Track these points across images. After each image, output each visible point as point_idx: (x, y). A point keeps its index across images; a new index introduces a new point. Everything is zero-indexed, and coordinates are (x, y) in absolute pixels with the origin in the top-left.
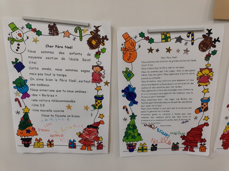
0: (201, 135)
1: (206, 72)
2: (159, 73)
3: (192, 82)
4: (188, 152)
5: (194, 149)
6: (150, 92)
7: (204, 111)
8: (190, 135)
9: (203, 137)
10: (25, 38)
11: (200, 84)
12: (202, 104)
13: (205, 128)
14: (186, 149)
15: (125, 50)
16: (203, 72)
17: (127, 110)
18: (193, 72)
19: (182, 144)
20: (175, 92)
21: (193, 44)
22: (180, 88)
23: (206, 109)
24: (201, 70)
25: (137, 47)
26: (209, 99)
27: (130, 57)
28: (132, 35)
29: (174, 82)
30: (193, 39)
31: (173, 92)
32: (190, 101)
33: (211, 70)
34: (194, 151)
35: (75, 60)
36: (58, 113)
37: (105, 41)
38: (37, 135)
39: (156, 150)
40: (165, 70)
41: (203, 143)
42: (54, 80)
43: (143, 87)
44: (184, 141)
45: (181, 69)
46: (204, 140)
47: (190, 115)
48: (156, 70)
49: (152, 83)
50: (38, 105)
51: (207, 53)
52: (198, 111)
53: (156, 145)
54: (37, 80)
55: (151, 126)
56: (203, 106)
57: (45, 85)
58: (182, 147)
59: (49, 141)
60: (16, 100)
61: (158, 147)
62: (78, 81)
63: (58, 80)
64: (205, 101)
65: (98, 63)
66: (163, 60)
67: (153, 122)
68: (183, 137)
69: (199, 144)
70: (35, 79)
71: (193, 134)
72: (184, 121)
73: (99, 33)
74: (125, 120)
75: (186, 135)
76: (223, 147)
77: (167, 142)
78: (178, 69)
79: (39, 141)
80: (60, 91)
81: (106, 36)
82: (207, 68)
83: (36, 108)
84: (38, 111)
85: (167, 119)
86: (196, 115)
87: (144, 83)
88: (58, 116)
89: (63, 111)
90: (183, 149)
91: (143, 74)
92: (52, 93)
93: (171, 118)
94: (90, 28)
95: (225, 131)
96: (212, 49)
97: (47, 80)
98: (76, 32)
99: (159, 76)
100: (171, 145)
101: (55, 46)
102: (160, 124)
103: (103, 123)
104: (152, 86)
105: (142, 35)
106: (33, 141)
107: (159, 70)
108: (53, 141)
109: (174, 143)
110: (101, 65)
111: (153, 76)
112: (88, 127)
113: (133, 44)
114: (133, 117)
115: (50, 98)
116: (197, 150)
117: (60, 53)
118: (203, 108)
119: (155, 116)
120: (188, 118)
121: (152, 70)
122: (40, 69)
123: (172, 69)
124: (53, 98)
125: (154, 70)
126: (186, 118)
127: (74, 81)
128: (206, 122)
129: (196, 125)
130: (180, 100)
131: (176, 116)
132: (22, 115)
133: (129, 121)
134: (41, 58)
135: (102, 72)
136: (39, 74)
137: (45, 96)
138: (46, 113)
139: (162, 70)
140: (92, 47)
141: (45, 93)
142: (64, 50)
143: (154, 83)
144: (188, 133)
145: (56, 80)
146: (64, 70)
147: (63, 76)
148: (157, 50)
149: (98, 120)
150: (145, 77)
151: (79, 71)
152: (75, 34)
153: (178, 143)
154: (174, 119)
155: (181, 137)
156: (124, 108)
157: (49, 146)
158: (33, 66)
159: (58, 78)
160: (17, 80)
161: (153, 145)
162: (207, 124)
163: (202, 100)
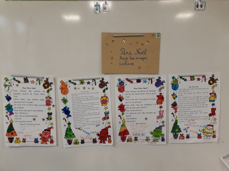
0: (108, 133)
1: (105, 98)
2: (81, 100)
3: (98, 103)
4: (103, 144)
5: (106, 142)
6: (77, 110)
7: (107, 119)
8: (102, 133)
9: (109, 134)
10: (12, 84)
11: (103, 104)
12: (105, 115)
13: (109, 129)
14: (101, 142)
15: (62, 89)
16: (103, 98)
17: (65, 120)
18: (98, 98)
19: (98, 139)
20: (90, 109)
21: (96, 85)
22: (93, 107)
23: (108, 118)
24: (102, 97)
25: (68, 87)
26: (108, 113)
27: (65, 92)
28: (65, 82)
29: (89, 104)
30: (95, 83)
31: (89, 109)
32: (99, 114)
33: (107, 97)
34: (105, 143)
35: (37, 94)
36: (28, 123)
37: (52, 84)
38: (17, 135)
39: (84, 143)
40: (84, 98)
41: (109, 138)
42: (26, 105)
43: (73, 107)
44: (99, 137)
45: (92, 97)
46: (110, 136)
47: (100, 122)
48: (79, 98)
49: (78, 105)
50: (18, 119)
51: (103, 89)
52: (104, 119)
53: (84, 140)
54: (18, 105)
55: (79, 129)
56: (106, 116)
57: (22, 108)
58: (98, 141)
59: (23, 139)
60: (7, 116)
61: (85, 141)
62: (38, 105)
63: (29, 105)
64: (107, 114)
65: (49, 95)
66: (82, 93)
67: (80, 126)
68: (98, 135)
69: (107, 138)
70: (17, 105)
71: (103, 133)
72: (97, 125)
73: (48, 81)
74: (65, 126)
75: (99, 133)
76: (121, 141)
77: (90, 138)
78: (91, 97)
79: (18, 139)
80: (29, 111)
81: (52, 82)
82: (105, 96)
83: (17, 120)
84: (18, 122)
85: (88, 124)
86: (103, 121)
87: (74, 105)
88: (28, 124)
89: (31, 122)
90: (100, 142)
91: (72, 100)
92: (25, 112)
93: (90, 124)
94: (44, 79)
95: (121, 130)
96: (106, 87)
97: (23, 105)
98: (37, 81)
99: (81, 101)
100: (92, 140)
101: (27, 88)
102: (84, 127)
103: (53, 128)
104: (78, 107)
105: (70, 81)
106: (15, 139)
107: (81, 98)
108: (25, 139)
109: (93, 139)
110: (50, 97)
111: (78, 101)
112: (45, 130)
113: (66, 86)
114: (69, 124)
115: (24, 115)
116: (107, 142)
117: (30, 91)
118: (106, 117)
119: (81, 123)
120: (99, 123)
121: (77, 98)
122: (19, 99)
123: (87, 98)
124: (26, 115)
125: (78, 98)
126: (98, 123)
127: (37, 105)
128: (109, 125)
129: (104, 128)
130: (93, 114)
131: (93, 122)
132: (9, 124)
133: (67, 126)
134: (20, 94)
135: (51, 100)
136: (19, 102)
137: (22, 113)
138: (22, 123)
139: (82, 98)
140: (45, 88)
141: (22, 112)
142: (31, 90)
143: (79, 105)
144: (100, 132)
145: (28, 105)
146: (31, 100)
147: (31, 102)
148: (79, 88)
149: (50, 126)
150: (74, 102)
151: (39, 100)
152: (36, 82)
153: (96, 139)
154: (91, 124)
155: (97, 134)
156: (64, 119)
157: (23, 142)
158: (16, 98)
159: (28, 104)
160: (7, 105)
161: (82, 140)
162: (110, 127)
163: (105, 113)
